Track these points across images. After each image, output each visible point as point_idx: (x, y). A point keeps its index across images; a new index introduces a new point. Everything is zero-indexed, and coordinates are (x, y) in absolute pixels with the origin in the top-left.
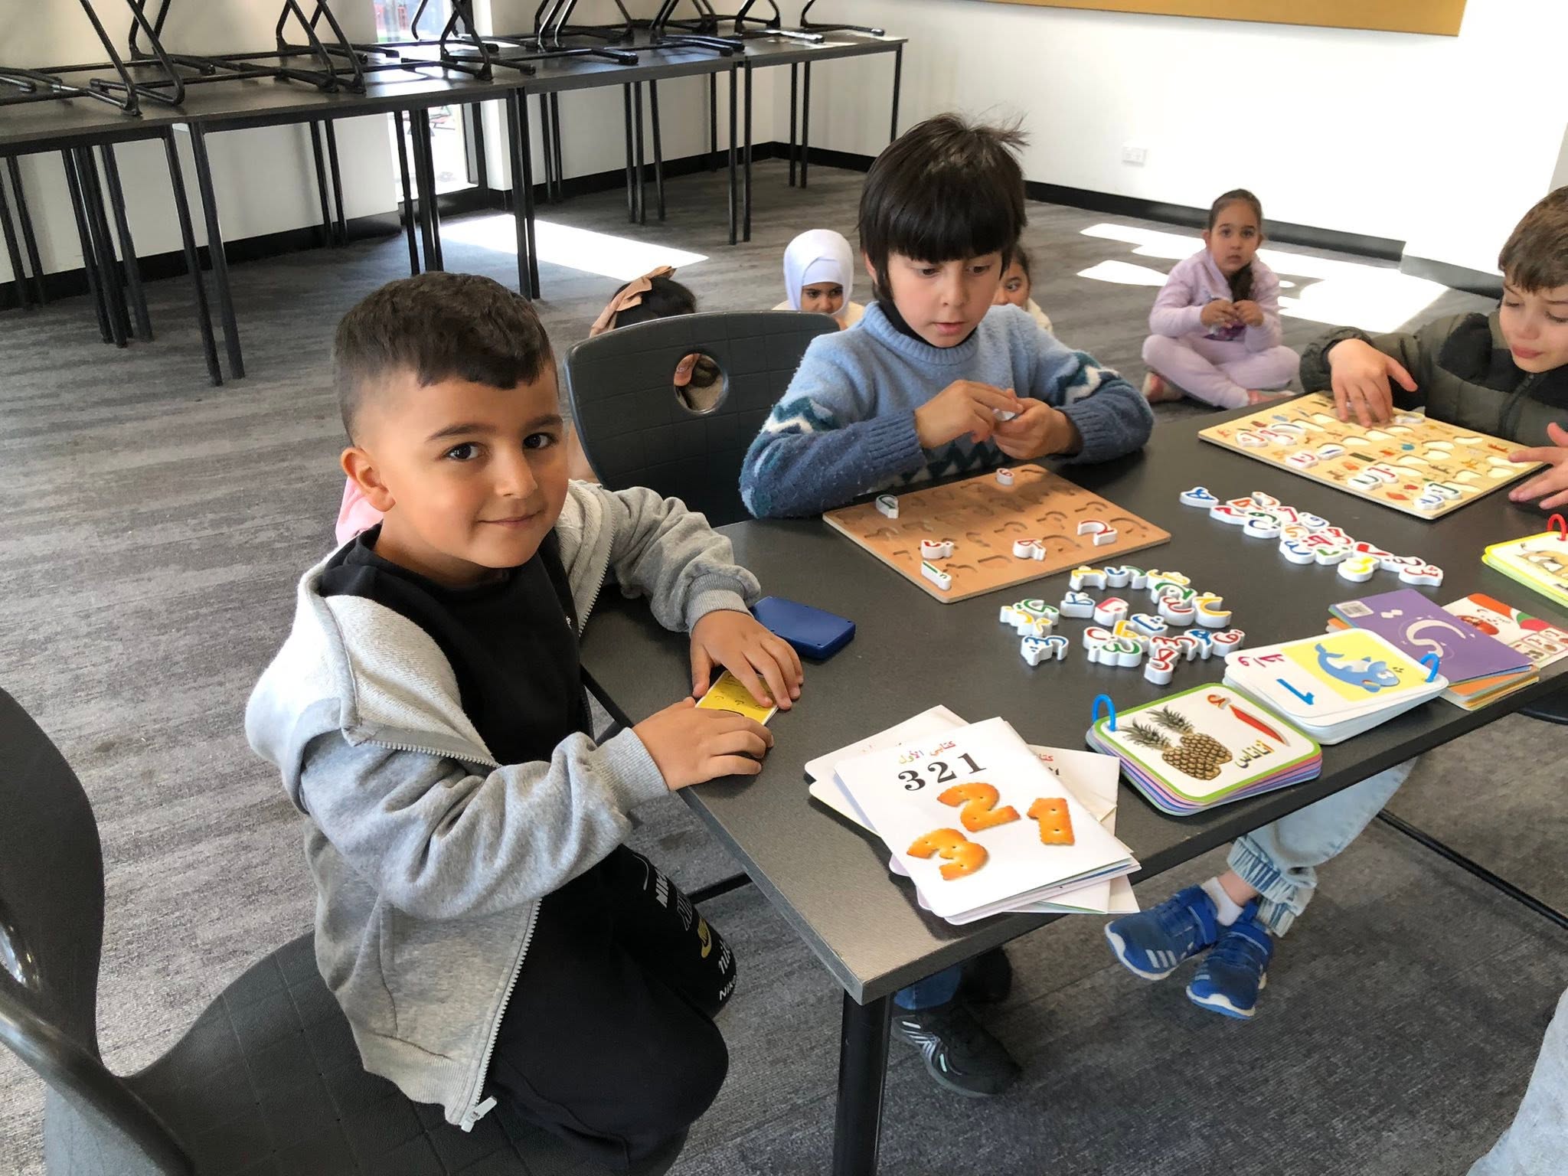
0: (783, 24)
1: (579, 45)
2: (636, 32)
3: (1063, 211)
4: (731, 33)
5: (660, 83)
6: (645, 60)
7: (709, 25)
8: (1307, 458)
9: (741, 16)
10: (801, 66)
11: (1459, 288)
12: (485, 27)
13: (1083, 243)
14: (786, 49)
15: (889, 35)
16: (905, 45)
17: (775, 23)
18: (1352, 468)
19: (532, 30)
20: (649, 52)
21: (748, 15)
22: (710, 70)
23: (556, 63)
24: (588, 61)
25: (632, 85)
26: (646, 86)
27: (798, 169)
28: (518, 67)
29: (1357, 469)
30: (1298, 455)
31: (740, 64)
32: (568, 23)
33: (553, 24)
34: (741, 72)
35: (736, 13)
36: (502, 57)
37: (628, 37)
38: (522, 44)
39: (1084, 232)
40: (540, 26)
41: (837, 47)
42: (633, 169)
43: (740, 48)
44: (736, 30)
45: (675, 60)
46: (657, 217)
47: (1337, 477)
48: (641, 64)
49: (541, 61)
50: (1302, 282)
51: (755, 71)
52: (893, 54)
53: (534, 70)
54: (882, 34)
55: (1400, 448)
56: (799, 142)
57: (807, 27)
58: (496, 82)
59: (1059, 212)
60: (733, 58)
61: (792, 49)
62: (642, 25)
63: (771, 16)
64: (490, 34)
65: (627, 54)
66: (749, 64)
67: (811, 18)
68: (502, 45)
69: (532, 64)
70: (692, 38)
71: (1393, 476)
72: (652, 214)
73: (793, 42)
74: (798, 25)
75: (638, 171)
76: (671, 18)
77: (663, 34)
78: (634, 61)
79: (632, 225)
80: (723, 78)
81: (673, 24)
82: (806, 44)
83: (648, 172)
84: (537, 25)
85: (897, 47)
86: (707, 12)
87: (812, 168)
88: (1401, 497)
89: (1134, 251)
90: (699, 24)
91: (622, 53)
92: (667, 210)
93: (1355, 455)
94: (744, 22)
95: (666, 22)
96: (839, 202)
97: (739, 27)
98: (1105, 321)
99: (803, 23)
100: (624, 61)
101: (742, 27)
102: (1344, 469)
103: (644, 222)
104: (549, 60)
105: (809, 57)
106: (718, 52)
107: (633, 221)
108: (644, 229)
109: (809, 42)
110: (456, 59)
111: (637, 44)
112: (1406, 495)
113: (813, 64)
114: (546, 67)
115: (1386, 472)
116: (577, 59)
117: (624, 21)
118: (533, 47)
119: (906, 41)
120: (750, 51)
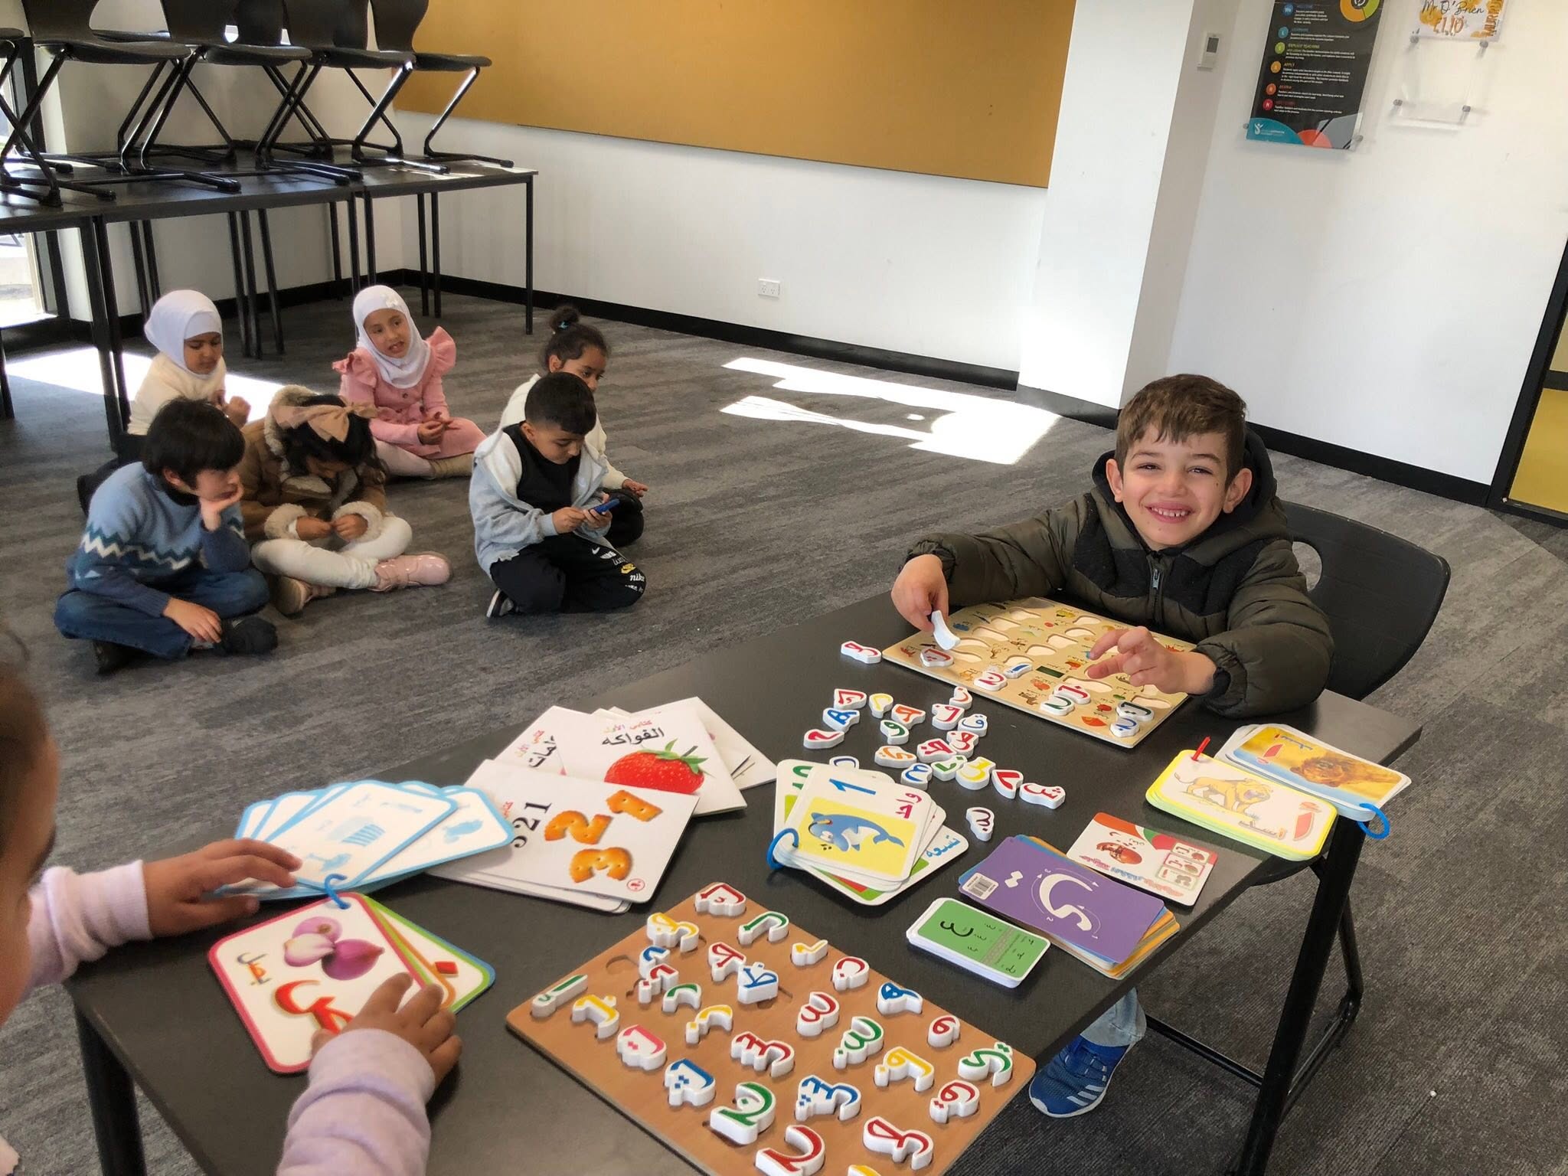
0: (406, 150)
1: (170, 168)
2: (237, 153)
3: (705, 343)
4: (348, 160)
5: (270, 213)
6: (249, 189)
7: (323, 149)
8: (996, 679)
9: (359, 141)
10: (428, 197)
11: (1067, 417)
12: (57, 143)
13: (727, 376)
14: (409, 179)
15: (520, 166)
16: (534, 176)
17: (397, 151)
18: (1043, 687)
19: (113, 148)
20: (256, 178)
21: (367, 140)
22: (327, 199)
23: (144, 187)
24: (182, 187)
25: (238, 215)
26: (254, 216)
27: (431, 298)
28: (92, 192)
29: (1047, 687)
30: (986, 676)
31: (359, 194)
32: (158, 141)
33: (139, 141)
34: (360, 203)
35: (352, 137)
36: (77, 179)
37: (230, 160)
38: (100, 164)
39: (726, 366)
40: (124, 143)
41: (463, 179)
42: (244, 299)
43: (357, 178)
44: (354, 156)
45: (285, 188)
46: (275, 350)
47: (1031, 701)
48: (245, 192)
49: (126, 185)
50: (931, 414)
51: (376, 202)
52: (524, 186)
53: (113, 196)
54: (510, 164)
55: (1084, 656)
56: (430, 269)
57: (431, 157)
58: (67, 209)
59: (700, 344)
60: (349, 187)
61: (415, 179)
62: (246, 146)
63: (392, 142)
64: (64, 152)
65: (227, 180)
66: (368, 194)
67: (436, 146)
68: (75, 164)
69: (111, 189)
70: (304, 164)
71: (1085, 695)
72: (269, 347)
73: (416, 172)
74: (421, 153)
75: (251, 303)
76: (279, 140)
77: (270, 159)
78: (235, 188)
79: (248, 360)
80: (342, 207)
81: (283, 147)
82: (431, 174)
83: (262, 302)
84: (121, 143)
85: (527, 179)
86: (319, 135)
87: (445, 297)
88: (1097, 723)
89: (775, 385)
90: (312, 148)
91: (220, 180)
92: (285, 343)
93: (1041, 669)
94: (362, 147)
95: (273, 144)
96: (477, 333)
97: (356, 154)
98: (753, 457)
99: (427, 150)
100: (223, 188)
101: (361, 153)
102: (1036, 689)
103: (260, 356)
104: (136, 185)
105: (436, 188)
106: (333, 182)
107: (247, 355)
108: (260, 364)
109: (433, 173)
110: (18, 181)
111: (240, 169)
112: (1101, 718)
113: (440, 194)
114: (131, 192)
115: (1077, 690)
116: (171, 184)
117: (223, 142)
118: (114, 169)
119: (536, 173)
120: (369, 180)
